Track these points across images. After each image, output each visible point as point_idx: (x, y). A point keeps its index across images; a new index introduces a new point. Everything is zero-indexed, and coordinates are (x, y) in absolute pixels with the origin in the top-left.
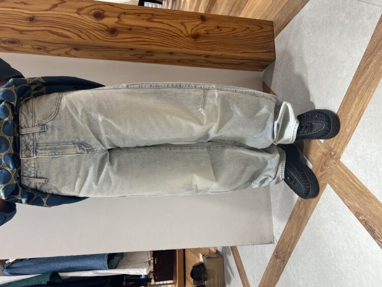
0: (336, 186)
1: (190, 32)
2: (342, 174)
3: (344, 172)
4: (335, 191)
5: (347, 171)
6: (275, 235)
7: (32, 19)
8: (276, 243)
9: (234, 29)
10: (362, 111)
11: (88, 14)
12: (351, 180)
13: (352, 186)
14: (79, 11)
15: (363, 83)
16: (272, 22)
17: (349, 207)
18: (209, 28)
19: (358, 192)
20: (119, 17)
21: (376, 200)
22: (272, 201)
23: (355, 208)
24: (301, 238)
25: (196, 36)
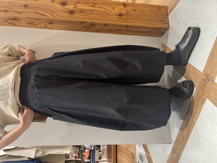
1: (117, 13)
6: (172, 138)
7: (26, 6)
8: (173, 143)
9: (144, 11)
11: (58, 3)
14: (52, 1)
16: (166, 7)
18: (128, 11)
20: (75, 5)
25: (120, 15)
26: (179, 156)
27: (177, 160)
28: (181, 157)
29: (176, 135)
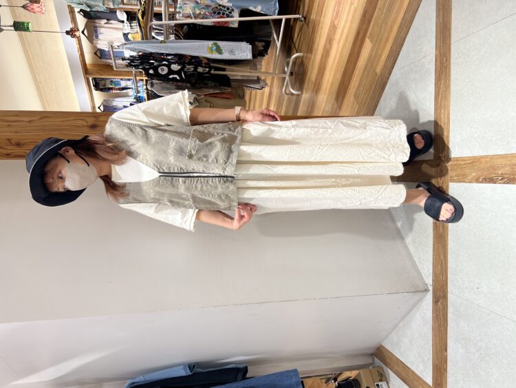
0: (456, 178)
2: (455, 165)
3: (455, 163)
4: (457, 182)
5: (457, 159)
6: (427, 282)
8: (431, 288)
10: (449, 114)
12: (463, 163)
13: (465, 166)
15: (441, 100)
17: (470, 182)
19: (470, 165)
21: (483, 157)
22: (412, 252)
23: (475, 177)
24: (449, 251)
26: (445, 297)
27: (444, 308)
28: (449, 295)
29: (431, 270)
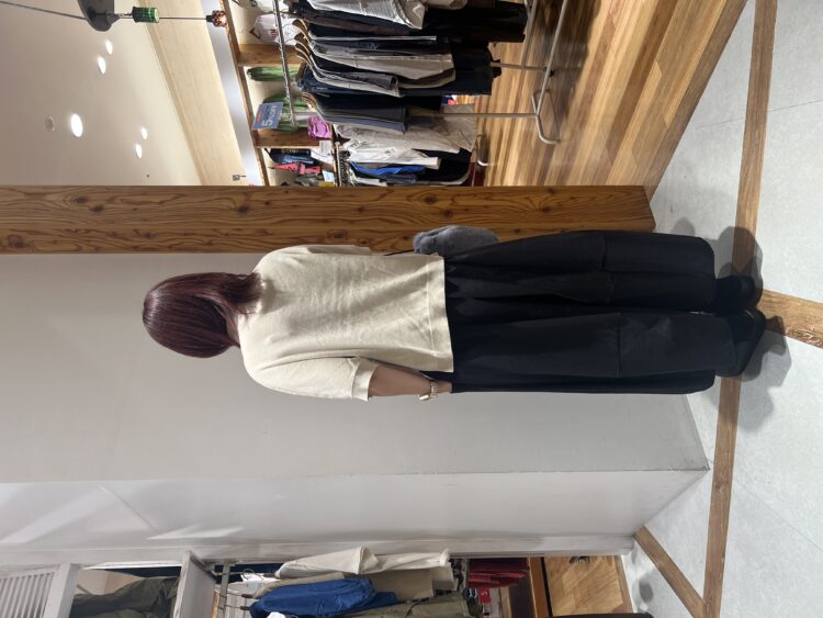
1: (537, 207)
6: (707, 455)
7: (361, 210)
8: (711, 466)
9: (593, 198)
11: (419, 200)
13: (770, 304)
14: (409, 198)
15: (748, 194)
16: (642, 187)
18: (561, 200)
19: (776, 306)
20: (452, 200)
25: (546, 210)
26: (728, 483)
27: (726, 498)
28: (733, 482)
29: (714, 442)
